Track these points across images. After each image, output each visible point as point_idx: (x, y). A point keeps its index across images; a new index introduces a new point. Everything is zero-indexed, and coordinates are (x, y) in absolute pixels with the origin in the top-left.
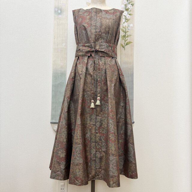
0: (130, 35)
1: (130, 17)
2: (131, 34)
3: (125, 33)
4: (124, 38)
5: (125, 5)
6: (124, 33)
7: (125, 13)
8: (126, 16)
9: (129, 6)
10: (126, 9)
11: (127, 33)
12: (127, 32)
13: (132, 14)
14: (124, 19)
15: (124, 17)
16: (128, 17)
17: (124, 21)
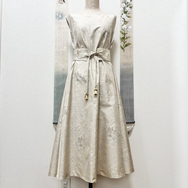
2: (130, 36)
12: (126, 34)
14: (123, 21)
15: (122, 19)
16: (127, 19)
17: (123, 23)
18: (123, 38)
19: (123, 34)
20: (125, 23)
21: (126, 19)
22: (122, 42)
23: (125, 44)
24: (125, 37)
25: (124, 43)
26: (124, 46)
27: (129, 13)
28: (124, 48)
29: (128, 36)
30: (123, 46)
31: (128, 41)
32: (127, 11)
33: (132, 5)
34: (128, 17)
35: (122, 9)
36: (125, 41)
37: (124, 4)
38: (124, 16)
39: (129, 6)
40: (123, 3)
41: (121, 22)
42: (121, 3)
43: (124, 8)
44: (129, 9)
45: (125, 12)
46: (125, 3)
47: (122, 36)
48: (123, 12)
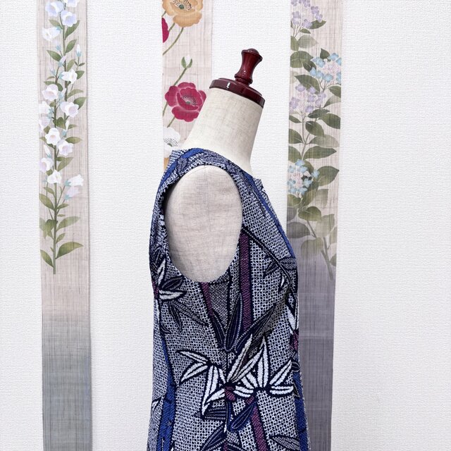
0: (74, 219)
1: (71, 151)
2: (78, 215)
3: (56, 209)
4: (53, 230)
5: (51, 105)
6: (52, 211)
7: (53, 136)
8: (55, 148)
9: (67, 108)
10: (55, 118)
11: (61, 212)
12: (60, 207)
13: (79, 140)
14: (50, 157)
15: (48, 150)
16: (65, 149)
17: (49, 164)
18: (49, 220)
19: (49, 205)
20: (58, 163)
21: (60, 148)
22: (48, 237)
23: (59, 245)
24: (60, 219)
25: (55, 243)
26: (54, 251)
27: (70, 127)
28: (55, 259)
29: (68, 215)
30: (51, 254)
31: (68, 234)
32: (66, 118)
33: (82, 91)
34: (69, 140)
35: (46, 108)
36: (58, 234)
37: (53, 89)
38: (55, 135)
39: (72, 98)
40: (48, 83)
41: (44, 160)
42: (44, 85)
43: (54, 105)
44: (70, 109)
45: (59, 122)
46: (56, 83)
47: (48, 214)
48: (49, 122)
